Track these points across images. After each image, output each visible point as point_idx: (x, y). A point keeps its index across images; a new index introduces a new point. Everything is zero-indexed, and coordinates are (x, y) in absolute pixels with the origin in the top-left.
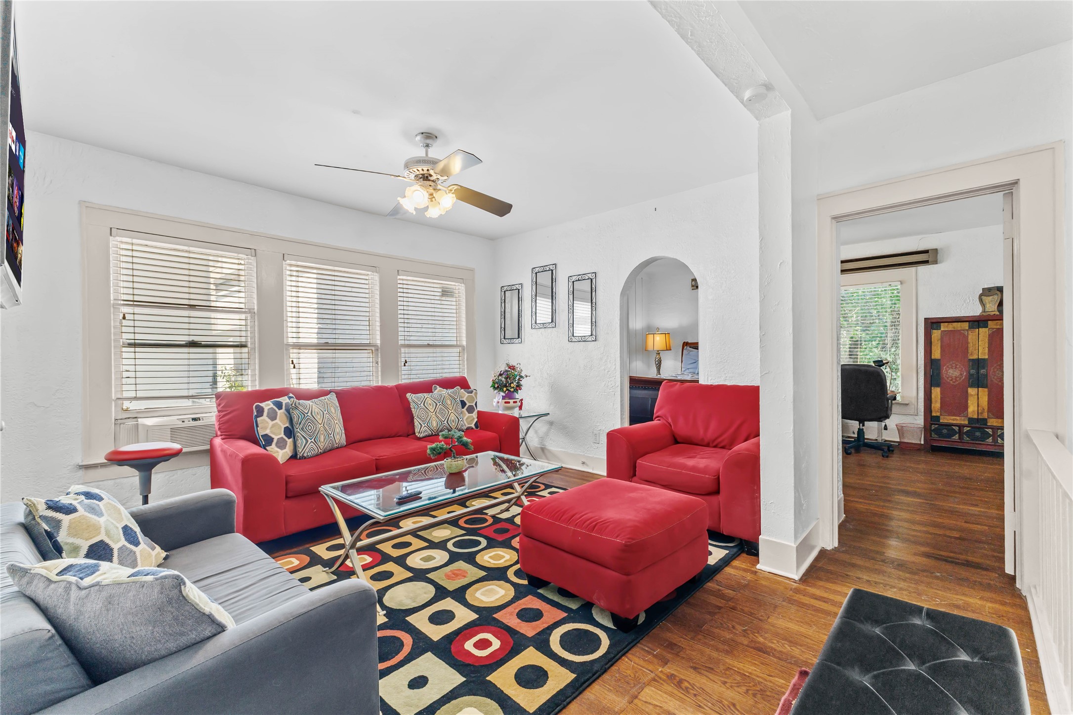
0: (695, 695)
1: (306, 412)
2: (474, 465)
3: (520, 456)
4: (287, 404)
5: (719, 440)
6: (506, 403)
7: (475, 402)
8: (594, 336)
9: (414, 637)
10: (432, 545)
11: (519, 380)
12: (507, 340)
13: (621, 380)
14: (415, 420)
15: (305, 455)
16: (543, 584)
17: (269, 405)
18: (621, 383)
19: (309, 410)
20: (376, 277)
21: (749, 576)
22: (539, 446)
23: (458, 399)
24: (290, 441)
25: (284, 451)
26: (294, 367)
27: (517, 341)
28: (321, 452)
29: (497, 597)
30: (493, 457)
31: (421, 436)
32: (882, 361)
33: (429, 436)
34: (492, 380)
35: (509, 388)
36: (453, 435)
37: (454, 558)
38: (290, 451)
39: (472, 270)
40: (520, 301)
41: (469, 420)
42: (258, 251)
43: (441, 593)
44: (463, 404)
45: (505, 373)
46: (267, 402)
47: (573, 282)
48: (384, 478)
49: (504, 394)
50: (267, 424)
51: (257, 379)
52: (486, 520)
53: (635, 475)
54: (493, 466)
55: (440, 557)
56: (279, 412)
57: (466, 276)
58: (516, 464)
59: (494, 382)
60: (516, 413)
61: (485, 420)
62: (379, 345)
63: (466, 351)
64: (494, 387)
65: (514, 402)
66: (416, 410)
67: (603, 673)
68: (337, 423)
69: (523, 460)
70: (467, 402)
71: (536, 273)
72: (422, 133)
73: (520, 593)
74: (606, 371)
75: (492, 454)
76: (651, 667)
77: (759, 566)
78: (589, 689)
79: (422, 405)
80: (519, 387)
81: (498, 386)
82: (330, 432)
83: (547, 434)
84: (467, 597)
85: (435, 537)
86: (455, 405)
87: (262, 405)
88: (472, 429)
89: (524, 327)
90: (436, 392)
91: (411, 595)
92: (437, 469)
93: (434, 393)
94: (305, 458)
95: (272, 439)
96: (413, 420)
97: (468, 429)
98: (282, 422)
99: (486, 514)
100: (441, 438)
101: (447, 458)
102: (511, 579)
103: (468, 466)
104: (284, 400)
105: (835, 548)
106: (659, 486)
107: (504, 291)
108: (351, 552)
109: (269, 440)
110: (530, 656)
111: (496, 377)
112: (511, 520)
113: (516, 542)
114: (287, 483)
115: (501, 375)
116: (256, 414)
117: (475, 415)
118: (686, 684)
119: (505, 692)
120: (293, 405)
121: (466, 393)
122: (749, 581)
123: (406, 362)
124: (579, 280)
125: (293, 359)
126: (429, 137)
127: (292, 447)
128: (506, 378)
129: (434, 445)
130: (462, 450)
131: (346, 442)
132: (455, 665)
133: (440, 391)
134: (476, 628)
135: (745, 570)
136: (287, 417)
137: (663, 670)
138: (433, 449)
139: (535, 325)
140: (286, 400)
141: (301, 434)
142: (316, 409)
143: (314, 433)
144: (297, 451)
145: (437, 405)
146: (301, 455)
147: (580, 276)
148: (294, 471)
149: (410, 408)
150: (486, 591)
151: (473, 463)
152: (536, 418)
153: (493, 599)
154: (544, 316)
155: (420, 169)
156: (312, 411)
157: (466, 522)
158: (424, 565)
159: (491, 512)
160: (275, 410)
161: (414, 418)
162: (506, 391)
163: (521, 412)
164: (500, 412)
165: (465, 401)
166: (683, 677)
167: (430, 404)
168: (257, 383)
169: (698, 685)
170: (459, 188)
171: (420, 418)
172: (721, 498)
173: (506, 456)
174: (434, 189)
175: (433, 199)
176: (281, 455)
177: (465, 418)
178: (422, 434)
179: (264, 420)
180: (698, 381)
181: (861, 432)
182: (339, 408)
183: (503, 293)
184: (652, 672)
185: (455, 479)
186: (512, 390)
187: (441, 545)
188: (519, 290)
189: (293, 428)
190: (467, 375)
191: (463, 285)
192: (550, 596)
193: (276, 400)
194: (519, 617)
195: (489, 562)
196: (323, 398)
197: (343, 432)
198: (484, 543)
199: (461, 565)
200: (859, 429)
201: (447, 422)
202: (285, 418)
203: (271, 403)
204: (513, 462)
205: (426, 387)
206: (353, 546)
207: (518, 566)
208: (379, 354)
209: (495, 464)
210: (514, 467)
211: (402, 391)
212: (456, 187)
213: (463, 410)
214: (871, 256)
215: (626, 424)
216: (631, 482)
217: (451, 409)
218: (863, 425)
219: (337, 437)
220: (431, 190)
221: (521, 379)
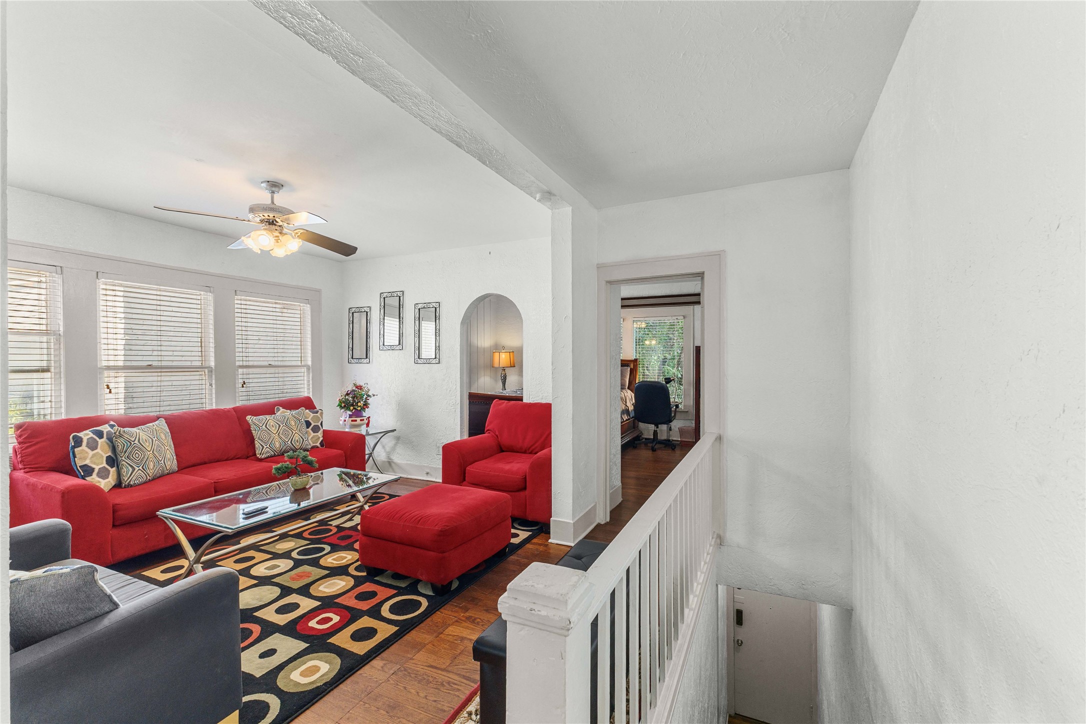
0: (482, 625)
1: (133, 439)
2: (319, 482)
3: (366, 470)
4: (108, 433)
5: (533, 448)
6: (352, 421)
7: (321, 422)
8: (437, 359)
9: (262, 625)
10: (276, 556)
11: (366, 399)
12: (355, 360)
13: (461, 398)
14: (256, 442)
15: (132, 483)
16: (379, 572)
17: (87, 434)
18: (461, 401)
19: (136, 438)
20: (210, 297)
21: (542, 548)
22: (387, 460)
23: (303, 420)
24: (113, 471)
25: (107, 480)
26: (110, 392)
27: (365, 361)
28: (149, 479)
29: (339, 587)
30: (339, 473)
31: (263, 457)
32: (670, 378)
33: (271, 457)
34: (338, 399)
35: (356, 407)
36: (298, 455)
37: (298, 564)
38: (113, 480)
39: (319, 291)
40: (369, 324)
41: (314, 439)
42: (65, 270)
43: (286, 591)
44: (308, 424)
45: (351, 393)
46: (85, 432)
47: (419, 309)
48: (226, 498)
49: (351, 413)
50: (86, 455)
51: (63, 405)
52: (331, 530)
53: (465, 480)
54: (339, 482)
55: (284, 564)
56: (100, 441)
57: (312, 297)
58: (363, 478)
59: (341, 401)
60: (363, 430)
61: (331, 439)
62: (213, 367)
63: (311, 371)
64: (341, 406)
65: (361, 420)
66: (257, 432)
67: (420, 624)
68: (167, 449)
69: (370, 475)
70: (312, 422)
71: (384, 298)
72: (268, 182)
73: (358, 581)
74: (448, 390)
75: (337, 470)
76: (456, 615)
77: (550, 541)
78: (408, 635)
79: (264, 427)
80: (366, 405)
81: (345, 405)
82: (160, 459)
83: (394, 449)
84: (311, 591)
85: (279, 549)
86: (299, 425)
87: (81, 434)
88: (318, 447)
89: (372, 347)
90: (278, 414)
91: (258, 597)
92: (280, 488)
93: (277, 414)
94: (132, 486)
95: (93, 470)
96: (254, 442)
97: (313, 447)
98: (103, 450)
99: (331, 525)
100: (286, 459)
101: (293, 476)
102: (352, 573)
103: (313, 483)
104: (105, 429)
105: (607, 522)
106: (483, 487)
107: (352, 312)
108: (196, 566)
109: (88, 471)
110: (365, 622)
111: (343, 396)
112: (354, 528)
113: (357, 546)
114: (114, 511)
115: (347, 394)
116: (73, 444)
117: (321, 434)
118: (478, 620)
119: (342, 647)
120: (117, 433)
121: (311, 413)
122: (542, 551)
123: (244, 383)
124: (424, 308)
125: (109, 384)
126: (275, 186)
127: (115, 477)
128: (353, 398)
129: (279, 465)
130: (308, 468)
131: (178, 467)
132: (300, 637)
133: (283, 412)
134: (319, 611)
135: (540, 545)
136: (109, 446)
137: (464, 615)
138: (278, 469)
139: (383, 346)
140: (107, 428)
141: (127, 462)
142: (143, 436)
143: (142, 461)
144: (122, 479)
145: (280, 426)
146: (126, 483)
147: (425, 304)
148: (121, 499)
149: (251, 430)
150: (329, 584)
151: (318, 480)
152: (383, 434)
153: (334, 590)
154: (392, 338)
155: (266, 215)
156: (139, 438)
157: (310, 534)
158: (268, 573)
159: (335, 523)
160: (95, 440)
161: (254, 439)
162: (352, 410)
163: (369, 429)
164: (347, 430)
165: (310, 421)
166: (476, 616)
167: (272, 425)
168: (63, 410)
169: (486, 619)
170: (305, 232)
171: (261, 440)
172: (527, 492)
173: (352, 472)
174: (280, 233)
175: (279, 241)
176: (105, 484)
177: (310, 438)
178: (264, 455)
179: (83, 450)
180: (521, 399)
181: (655, 433)
182: (170, 434)
183: (351, 314)
184: (456, 617)
185: (301, 493)
186: (359, 408)
187: (287, 555)
188: (367, 312)
189: (116, 456)
190: (313, 395)
191: (308, 305)
192: (384, 581)
193: (95, 428)
194: (356, 599)
195: (332, 563)
196: (151, 424)
197: (175, 457)
198: (328, 548)
199: (306, 568)
200: (654, 430)
201: (291, 442)
202: (106, 448)
203: (90, 432)
204: (359, 477)
205: (268, 409)
206: (197, 561)
207: (359, 563)
208: (214, 376)
209: (341, 479)
210: (358, 481)
211: (240, 414)
212: (302, 231)
213: (308, 430)
214: (664, 295)
215: (466, 437)
216: (461, 486)
217: (295, 429)
218: (657, 428)
219: (168, 464)
220: (277, 234)
221: (368, 398)
